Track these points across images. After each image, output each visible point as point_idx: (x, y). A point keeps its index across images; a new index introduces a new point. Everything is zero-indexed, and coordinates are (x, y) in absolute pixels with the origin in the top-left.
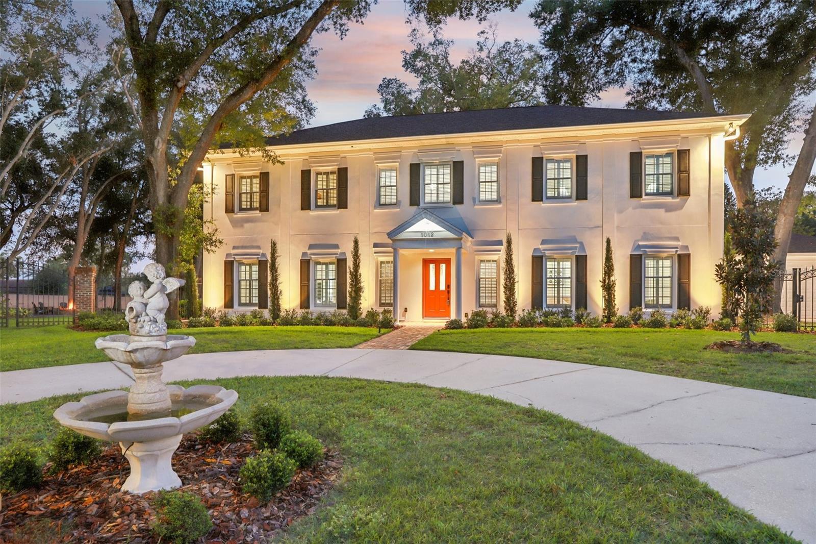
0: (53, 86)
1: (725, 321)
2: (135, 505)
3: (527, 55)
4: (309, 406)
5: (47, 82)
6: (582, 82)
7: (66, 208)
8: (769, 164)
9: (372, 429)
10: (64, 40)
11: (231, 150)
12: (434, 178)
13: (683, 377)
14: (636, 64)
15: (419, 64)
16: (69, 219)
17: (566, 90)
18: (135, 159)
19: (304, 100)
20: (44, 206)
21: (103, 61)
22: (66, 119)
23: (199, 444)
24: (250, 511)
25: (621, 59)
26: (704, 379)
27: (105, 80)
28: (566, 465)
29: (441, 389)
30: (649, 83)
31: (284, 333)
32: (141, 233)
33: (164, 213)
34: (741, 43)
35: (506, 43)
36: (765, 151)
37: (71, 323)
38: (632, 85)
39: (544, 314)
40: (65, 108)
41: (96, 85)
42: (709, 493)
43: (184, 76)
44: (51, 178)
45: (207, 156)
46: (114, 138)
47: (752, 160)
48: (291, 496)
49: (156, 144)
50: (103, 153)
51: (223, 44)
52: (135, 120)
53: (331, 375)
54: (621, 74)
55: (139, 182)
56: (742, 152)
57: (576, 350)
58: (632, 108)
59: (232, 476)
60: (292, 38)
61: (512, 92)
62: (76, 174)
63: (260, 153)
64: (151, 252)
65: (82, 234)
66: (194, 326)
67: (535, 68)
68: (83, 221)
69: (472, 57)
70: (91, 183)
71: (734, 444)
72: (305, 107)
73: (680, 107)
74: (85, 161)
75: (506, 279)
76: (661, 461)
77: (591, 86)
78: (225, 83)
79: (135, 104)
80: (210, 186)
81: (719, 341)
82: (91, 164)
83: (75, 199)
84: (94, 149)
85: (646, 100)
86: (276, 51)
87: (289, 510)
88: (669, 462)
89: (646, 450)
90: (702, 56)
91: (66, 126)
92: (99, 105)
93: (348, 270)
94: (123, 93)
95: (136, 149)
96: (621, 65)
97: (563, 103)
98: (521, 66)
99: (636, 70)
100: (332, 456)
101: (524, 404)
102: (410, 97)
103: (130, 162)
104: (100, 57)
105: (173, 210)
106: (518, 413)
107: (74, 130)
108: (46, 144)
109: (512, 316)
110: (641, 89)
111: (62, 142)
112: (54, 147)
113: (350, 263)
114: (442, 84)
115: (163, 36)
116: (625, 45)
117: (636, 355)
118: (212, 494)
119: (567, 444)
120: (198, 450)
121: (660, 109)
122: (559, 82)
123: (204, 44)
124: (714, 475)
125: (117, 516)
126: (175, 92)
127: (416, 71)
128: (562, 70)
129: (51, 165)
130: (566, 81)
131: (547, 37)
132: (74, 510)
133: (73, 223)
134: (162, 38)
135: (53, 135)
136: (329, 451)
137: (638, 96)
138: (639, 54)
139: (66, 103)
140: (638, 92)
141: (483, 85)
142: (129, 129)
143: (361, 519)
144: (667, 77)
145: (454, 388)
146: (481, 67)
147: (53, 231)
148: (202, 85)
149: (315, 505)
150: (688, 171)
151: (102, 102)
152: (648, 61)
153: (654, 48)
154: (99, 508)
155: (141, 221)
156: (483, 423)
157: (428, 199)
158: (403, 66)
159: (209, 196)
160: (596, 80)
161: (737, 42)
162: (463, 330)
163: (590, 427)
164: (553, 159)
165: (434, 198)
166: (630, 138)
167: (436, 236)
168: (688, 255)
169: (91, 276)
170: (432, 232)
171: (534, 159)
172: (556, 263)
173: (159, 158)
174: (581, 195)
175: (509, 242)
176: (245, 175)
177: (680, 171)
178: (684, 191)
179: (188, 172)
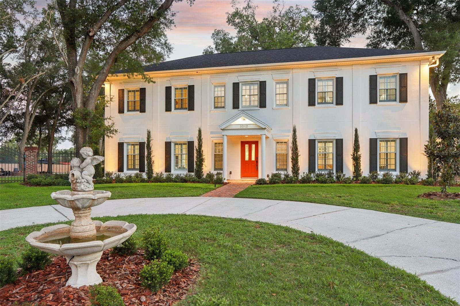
0: (8, 34)
1: (430, 180)
2: (76, 294)
3: (304, 14)
4: (176, 233)
5: (5, 31)
6: (339, 31)
7: (18, 110)
8: (457, 82)
9: (216, 247)
10: (15, 5)
11: (122, 74)
12: (248, 91)
13: (406, 214)
14: (372, 20)
15: (237, 21)
16: (19, 117)
17: (329, 36)
18: (60, 79)
19: (166, 43)
20: (3, 109)
21: (40, 18)
22: (17, 54)
23: (111, 256)
24: (146, 297)
25: (363, 17)
26: (419, 216)
27: (41, 30)
28: (337, 269)
29: (257, 222)
30: (381, 32)
31: (157, 188)
32: (64, 125)
33: (81, 113)
34: (440, 6)
35: (291, 7)
36: (454, 73)
37: (23, 181)
38: (370, 33)
39: (317, 175)
40: (16, 48)
41: (36, 33)
42: (427, 287)
43: (93, 29)
44: (8, 91)
45: (108, 78)
46: (47, 66)
47: (446, 79)
48: (171, 288)
49: (76, 71)
50: (40, 76)
51: (118, 9)
52: (60, 55)
53: (188, 214)
54: (363, 26)
55: (63, 94)
56: (440, 74)
57: (338, 198)
58: (370, 47)
59: (133, 276)
60: (160, 6)
61: (295, 37)
62: (24, 89)
63: (140, 76)
64: (70, 136)
65: (27, 126)
66: (100, 183)
67: (309, 23)
68: (28, 118)
69: (270, 16)
70: (33, 94)
71: (440, 257)
72: (166, 47)
73: (400, 46)
74: (29, 80)
75: (293, 154)
76: (396, 267)
77: (344, 34)
78: (118, 33)
79: (61, 45)
80: (109, 97)
81: (427, 192)
82: (33, 82)
83: (22, 104)
84: (35, 73)
85: (379, 42)
86: (150, 14)
87: (170, 297)
88: (401, 268)
89: (386, 260)
90: (414, 14)
91: (17, 58)
92: (37, 46)
93: (195, 148)
94: (53, 38)
95: (61, 73)
96: (364, 20)
97: (327, 44)
98: (300, 21)
99: (372, 24)
100: (193, 264)
101: (308, 231)
102: (231, 41)
103: (57, 81)
104: (38, 16)
105: (86, 111)
106: (305, 237)
107: (22, 61)
108: (4, 70)
109: (296, 176)
110: (375, 35)
111: (14, 68)
112: (9, 72)
113: (196, 144)
114: (252, 33)
115: (80, 4)
116: (366, 8)
117: (375, 201)
118: (122, 287)
119: (337, 256)
120: (110, 260)
121: (388, 48)
122: (325, 31)
123: (105, 9)
124: (429, 276)
125: (66, 301)
126: (88, 39)
127: (235, 25)
128: (326, 24)
129: (8, 83)
130: (329, 31)
131: (317, 4)
132: (38, 297)
133: (21, 119)
134: (79, 5)
135: (9, 64)
136: (191, 260)
137: (374, 40)
138: (375, 13)
139: (17, 44)
140: (374, 37)
141: (276, 33)
142: (57, 61)
143: (214, 302)
144: (392, 28)
145: (264, 221)
146: (276, 22)
147: (9, 124)
148: (104, 35)
149: (185, 293)
150: (406, 87)
151: (40, 44)
152: (380, 18)
153: (384, 10)
154: (54, 296)
155: (64, 118)
156: (284, 243)
157: (244, 104)
158: (227, 22)
159: (109, 102)
160: (348, 30)
161: (437, 5)
162: (266, 185)
163: (350, 246)
164: (322, 80)
165: (248, 104)
166: (369, 66)
167: (249, 127)
168: (407, 139)
169: (35, 152)
170: (247, 125)
171: (310, 80)
172: (324, 144)
173: (78, 80)
174: (339, 101)
175: (295, 131)
176: (130, 90)
177: (401, 87)
178: (404, 99)
179: (95, 88)
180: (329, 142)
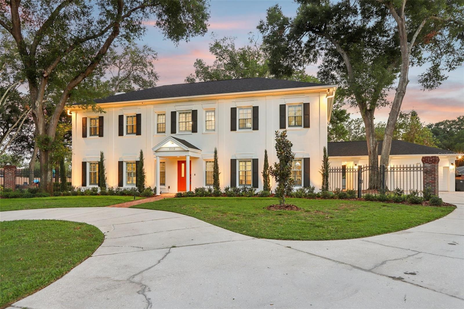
12: (184, 119)
15: (218, 50)
33: (42, 139)
43: (47, 71)
49: (36, 104)
75: (214, 172)
105: (47, 137)
109: (218, 191)
126: (43, 79)
157: (181, 129)
162: (194, 197)
164: (242, 109)
165: (184, 129)
166: (280, 97)
167: (176, 149)
168: (309, 159)
169: (13, 170)
170: (175, 148)
171: (232, 109)
172: (244, 163)
173: (38, 112)
174: (255, 127)
175: (216, 152)
176: (92, 118)
177: (304, 114)
178: (307, 125)
179: (54, 118)
180: (248, 161)
